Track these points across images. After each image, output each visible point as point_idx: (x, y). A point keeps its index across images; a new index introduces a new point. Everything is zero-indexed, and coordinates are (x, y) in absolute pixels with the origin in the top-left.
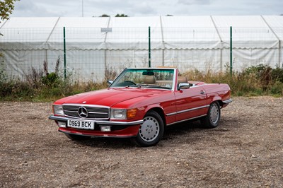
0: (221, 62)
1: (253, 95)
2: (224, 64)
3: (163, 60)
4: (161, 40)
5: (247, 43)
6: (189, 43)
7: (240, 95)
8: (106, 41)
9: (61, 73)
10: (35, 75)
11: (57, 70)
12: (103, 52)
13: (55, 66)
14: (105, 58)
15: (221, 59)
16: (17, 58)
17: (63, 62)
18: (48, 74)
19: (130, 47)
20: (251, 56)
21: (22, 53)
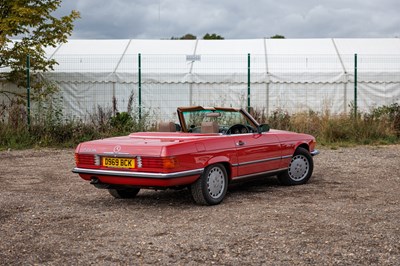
0: (345, 100)
1: (382, 144)
2: (348, 103)
3: (268, 97)
4: (265, 71)
5: (380, 75)
6: (301, 75)
7: (366, 143)
8: (193, 72)
9: (134, 113)
10: (102, 115)
11: (130, 108)
12: (188, 87)
13: (127, 103)
14: (191, 93)
15: (345, 97)
16: (75, 93)
17: (137, 99)
18: (118, 114)
19: (224, 79)
20: (386, 92)
21: (82, 87)
